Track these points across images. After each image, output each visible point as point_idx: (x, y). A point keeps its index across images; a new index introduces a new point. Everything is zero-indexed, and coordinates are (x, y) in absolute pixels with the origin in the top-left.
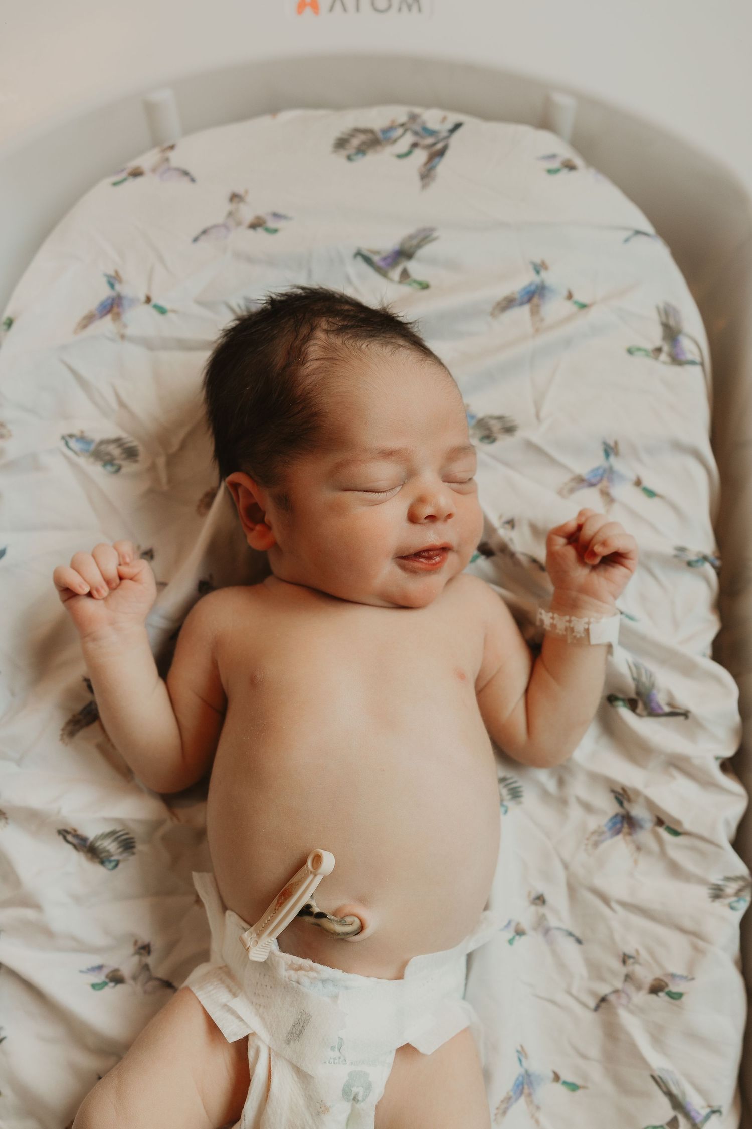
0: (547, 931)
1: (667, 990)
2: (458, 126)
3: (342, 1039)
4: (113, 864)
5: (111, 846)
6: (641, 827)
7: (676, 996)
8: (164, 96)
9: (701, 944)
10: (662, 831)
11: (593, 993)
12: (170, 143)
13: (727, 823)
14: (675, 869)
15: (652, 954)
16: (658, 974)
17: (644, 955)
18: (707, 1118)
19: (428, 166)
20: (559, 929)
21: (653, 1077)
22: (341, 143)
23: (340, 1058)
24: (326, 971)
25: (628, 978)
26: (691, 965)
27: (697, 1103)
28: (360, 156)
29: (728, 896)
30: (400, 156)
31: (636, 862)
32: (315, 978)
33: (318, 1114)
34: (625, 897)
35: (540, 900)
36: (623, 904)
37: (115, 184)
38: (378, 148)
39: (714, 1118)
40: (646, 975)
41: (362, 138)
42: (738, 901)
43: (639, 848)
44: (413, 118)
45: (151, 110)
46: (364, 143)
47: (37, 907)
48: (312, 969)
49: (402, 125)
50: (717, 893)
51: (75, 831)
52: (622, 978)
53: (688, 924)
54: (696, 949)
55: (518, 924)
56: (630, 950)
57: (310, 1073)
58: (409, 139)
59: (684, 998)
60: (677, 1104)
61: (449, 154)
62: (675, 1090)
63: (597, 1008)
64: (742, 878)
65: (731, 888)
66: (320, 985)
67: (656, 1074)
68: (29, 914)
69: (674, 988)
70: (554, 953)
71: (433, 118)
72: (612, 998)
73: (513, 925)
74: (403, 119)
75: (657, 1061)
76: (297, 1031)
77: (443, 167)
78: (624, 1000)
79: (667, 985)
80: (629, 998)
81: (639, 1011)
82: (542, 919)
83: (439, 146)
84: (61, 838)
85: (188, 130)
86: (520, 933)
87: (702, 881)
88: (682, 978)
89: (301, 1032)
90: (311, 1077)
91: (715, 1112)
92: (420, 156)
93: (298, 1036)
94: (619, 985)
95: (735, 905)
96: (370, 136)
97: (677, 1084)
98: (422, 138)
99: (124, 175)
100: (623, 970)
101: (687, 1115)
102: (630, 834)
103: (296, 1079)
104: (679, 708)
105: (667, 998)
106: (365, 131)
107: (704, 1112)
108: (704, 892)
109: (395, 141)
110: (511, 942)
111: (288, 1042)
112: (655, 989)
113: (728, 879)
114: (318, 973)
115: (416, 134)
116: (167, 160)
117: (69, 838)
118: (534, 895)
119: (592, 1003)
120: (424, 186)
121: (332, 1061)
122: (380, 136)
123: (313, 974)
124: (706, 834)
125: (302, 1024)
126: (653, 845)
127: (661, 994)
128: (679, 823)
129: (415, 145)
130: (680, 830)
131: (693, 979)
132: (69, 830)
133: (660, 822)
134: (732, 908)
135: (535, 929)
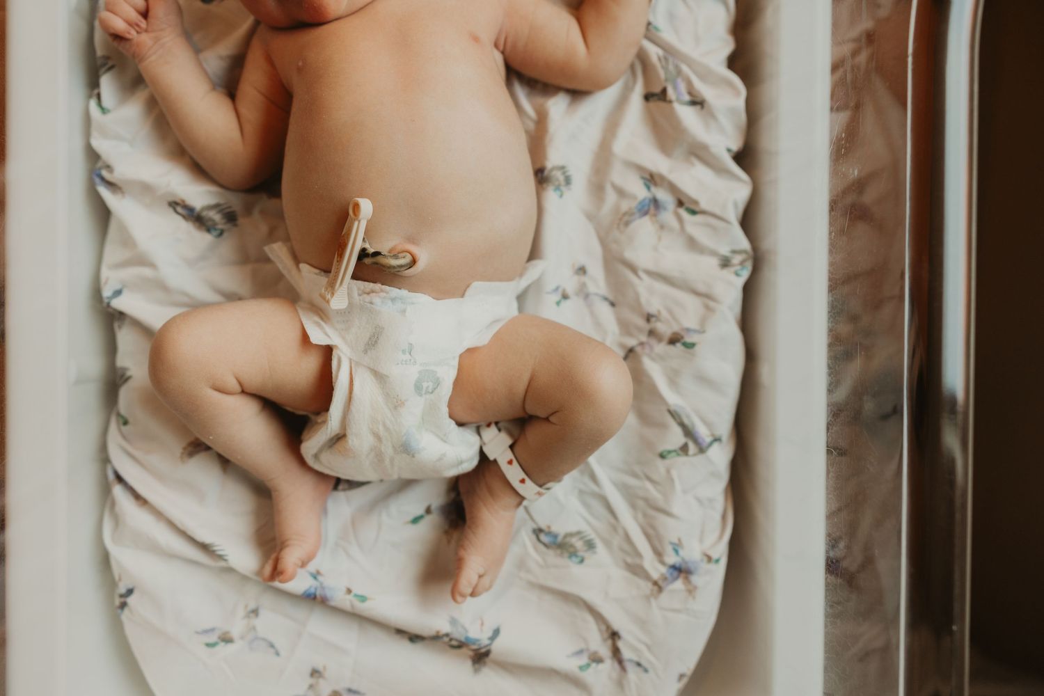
0: (587, 296)
1: (683, 341)
3: (411, 344)
4: (218, 232)
5: (216, 216)
6: (665, 209)
7: (690, 346)
9: (711, 304)
10: (682, 212)
11: (622, 346)
13: (736, 205)
14: (693, 244)
15: (670, 312)
16: (676, 328)
17: (664, 314)
18: (710, 444)
20: (596, 294)
21: (669, 411)
23: (410, 360)
24: (394, 292)
25: (652, 333)
26: (703, 321)
27: (703, 432)
29: (733, 266)
31: (660, 239)
32: (384, 298)
33: (396, 408)
34: (651, 266)
35: (582, 270)
36: (650, 273)
39: (716, 445)
40: (665, 329)
42: (742, 269)
43: (662, 227)
47: (152, 265)
48: (382, 291)
50: (725, 263)
51: (183, 201)
52: (646, 333)
53: (702, 288)
54: (707, 308)
55: (564, 291)
56: (653, 310)
57: (385, 373)
59: (696, 348)
60: (688, 432)
62: (686, 421)
63: (626, 358)
64: (745, 252)
65: (737, 259)
66: (390, 302)
67: (672, 408)
68: (147, 272)
69: (688, 339)
70: (592, 313)
72: (638, 349)
73: (560, 291)
75: (672, 398)
76: (373, 342)
78: (647, 350)
79: (682, 337)
80: (651, 348)
81: (660, 358)
82: (583, 285)
84: (171, 210)
86: (565, 297)
87: (713, 253)
88: (695, 331)
89: (376, 342)
90: (387, 376)
91: (717, 440)
93: (374, 346)
94: (644, 338)
95: (740, 272)
97: (688, 417)
100: (647, 327)
101: (696, 441)
102: (655, 215)
103: (375, 381)
104: (697, 97)
105: (682, 348)
107: (708, 439)
108: (714, 262)
110: (558, 303)
111: (365, 352)
112: (674, 340)
113: (734, 252)
114: (387, 293)
117: (179, 209)
118: (577, 266)
119: (622, 353)
121: (404, 362)
123: (383, 294)
124: (717, 211)
125: (376, 336)
126: (674, 223)
127: (679, 345)
128: (696, 202)
130: (697, 209)
131: (704, 332)
132: (178, 201)
133: (680, 203)
134: (737, 274)
135: (577, 294)
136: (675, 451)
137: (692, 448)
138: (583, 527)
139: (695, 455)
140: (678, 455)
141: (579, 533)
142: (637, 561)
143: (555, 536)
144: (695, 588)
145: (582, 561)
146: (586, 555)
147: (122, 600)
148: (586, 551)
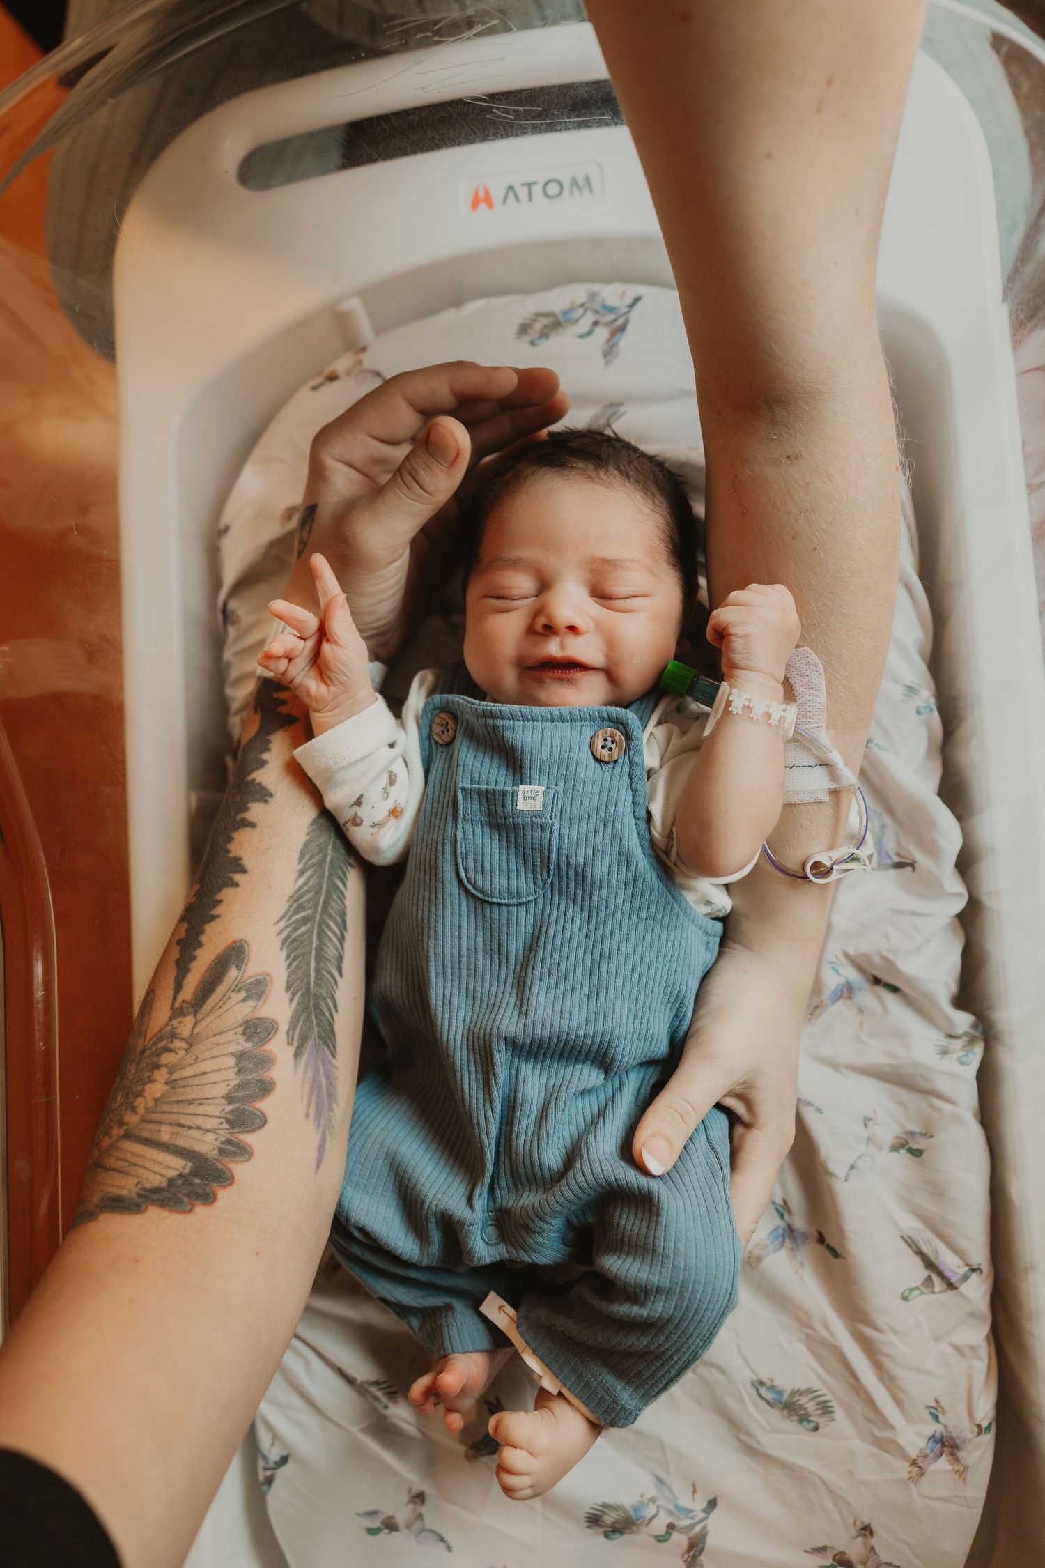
1: (908, 1149)
2: (637, 300)
6: (860, 989)
7: (918, 1153)
8: (355, 304)
9: (935, 1100)
10: (880, 989)
12: (361, 345)
15: (890, 1114)
16: (898, 1133)
17: (883, 1116)
18: (964, 1277)
19: (610, 343)
21: (903, 1238)
22: (524, 329)
25: (870, 1140)
26: (928, 1122)
27: (951, 1265)
28: (543, 340)
29: (956, 1051)
30: (582, 336)
31: (861, 1025)
34: (854, 1060)
36: (853, 1067)
37: (314, 388)
38: (560, 330)
39: (972, 1277)
40: (887, 1135)
41: (544, 321)
42: (966, 1056)
43: (861, 1011)
44: (593, 296)
45: (342, 320)
46: (546, 326)
49: (582, 305)
50: (946, 1049)
52: (865, 1142)
54: (931, 1105)
56: (869, 1113)
58: (589, 318)
59: (924, 1155)
60: (929, 1263)
61: (629, 328)
62: (927, 1248)
63: (847, 1177)
64: (967, 1033)
65: (958, 1044)
67: (906, 1233)
69: (916, 1145)
71: (612, 294)
72: (861, 1164)
74: (583, 298)
75: (903, 1221)
77: (625, 342)
78: (870, 1164)
79: (907, 1144)
80: (873, 1161)
81: (884, 1172)
83: (620, 322)
85: (379, 330)
88: (922, 1135)
91: (973, 1270)
92: (602, 334)
94: (863, 1149)
95: (964, 1059)
96: (551, 319)
97: (928, 1244)
98: (603, 316)
99: (321, 379)
100: (865, 1133)
101: (941, 1274)
102: (850, 998)
104: (906, 859)
105: (908, 1155)
106: (546, 315)
107: (959, 1272)
109: (576, 321)
112: (897, 1149)
115: (596, 312)
116: (360, 363)
120: (607, 364)
122: (561, 318)
126: (875, 1005)
127: (903, 1153)
129: (596, 323)
130: (899, 985)
131: (931, 1136)
133: (876, 980)
136: (917, 1288)
137: (938, 1284)
138: (816, 1384)
139: (942, 1292)
140: (922, 1293)
141: (809, 1391)
142: (889, 1434)
143: (780, 1393)
144: (966, 1468)
145: (816, 1429)
146: (821, 1421)
147: (268, 1473)
148: (821, 1415)
